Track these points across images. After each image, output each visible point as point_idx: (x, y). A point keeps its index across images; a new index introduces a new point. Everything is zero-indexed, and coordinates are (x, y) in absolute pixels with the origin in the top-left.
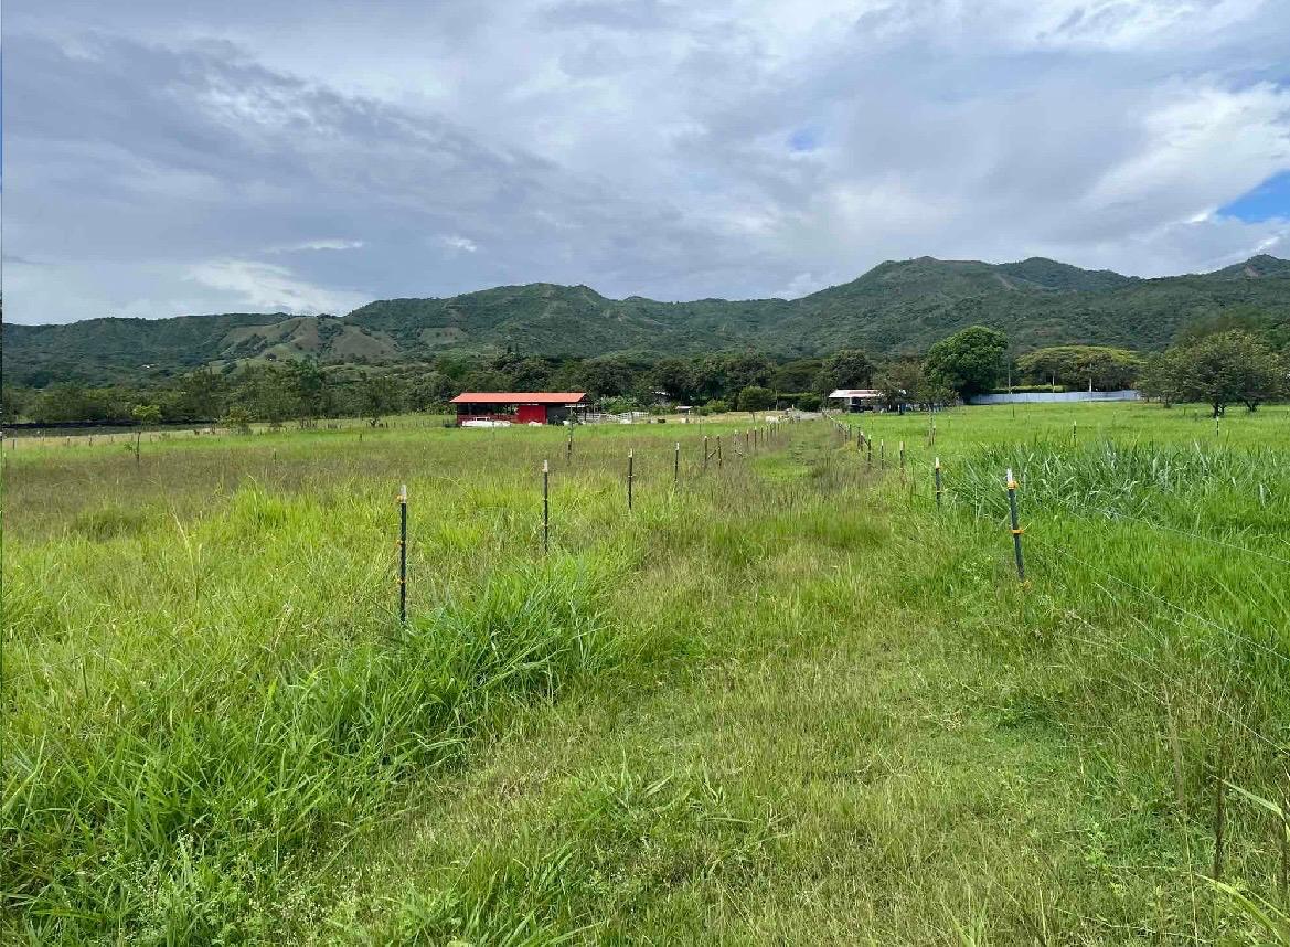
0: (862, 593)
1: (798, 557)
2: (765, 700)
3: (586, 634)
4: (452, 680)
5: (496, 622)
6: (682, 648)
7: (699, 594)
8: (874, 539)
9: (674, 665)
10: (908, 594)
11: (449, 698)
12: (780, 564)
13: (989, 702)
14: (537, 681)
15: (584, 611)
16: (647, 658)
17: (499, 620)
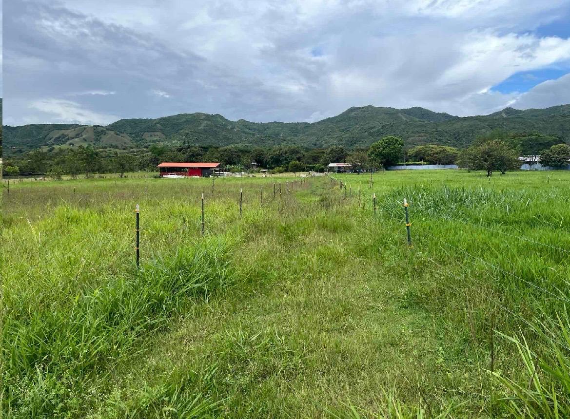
0: (342, 251)
1: (315, 236)
2: (301, 298)
3: (222, 271)
4: (162, 292)
5: (181, 266)
6: (265, 276)
7: (272, 253)
8: (347, 229)
9: (261, 284)
10: (362, 252)
11: (161, 300)
12: (307, 240)
13: (398, 298)
14: (201, 292)
15: (222, 261)
16: (250, 281)
17: (183, 266)
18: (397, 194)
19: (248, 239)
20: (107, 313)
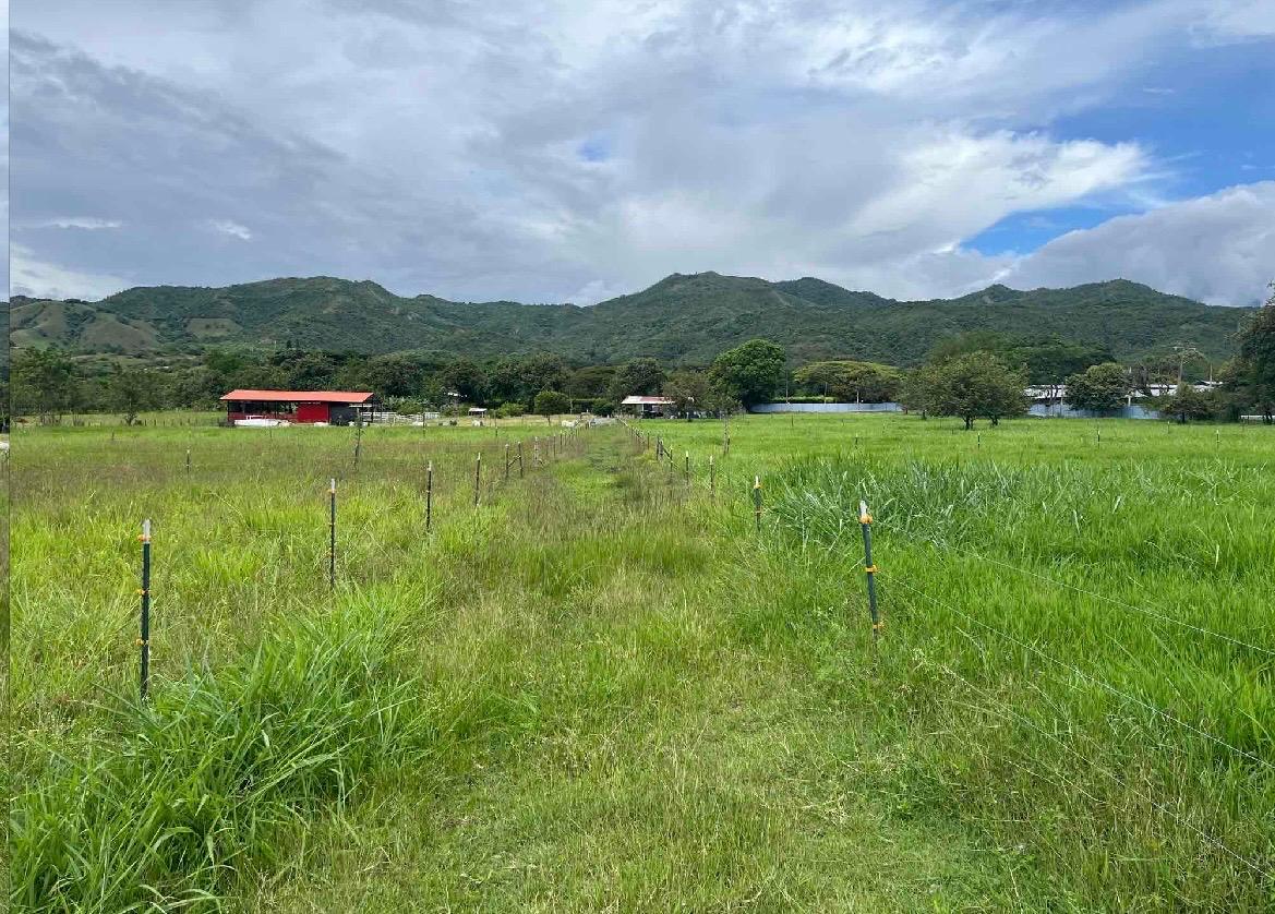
0: (701, 635)
1: (623, 587)
2: (615, 789)
3: (385, 708)
4: (205, 797)
5: (268, 700)
6: (504, 714)
7: (515, 636)
8: (697, 563)
9: (496, 739)
10: (748, 634)
11: (200, 827)
12: (603, 598)
13: (876, 785)
14: (325, 784)
15: (384, 671)
16: (463, 732)
17: (275, 698)
18: (799, 476)
19: (450, 600)
20: (30, 881)
